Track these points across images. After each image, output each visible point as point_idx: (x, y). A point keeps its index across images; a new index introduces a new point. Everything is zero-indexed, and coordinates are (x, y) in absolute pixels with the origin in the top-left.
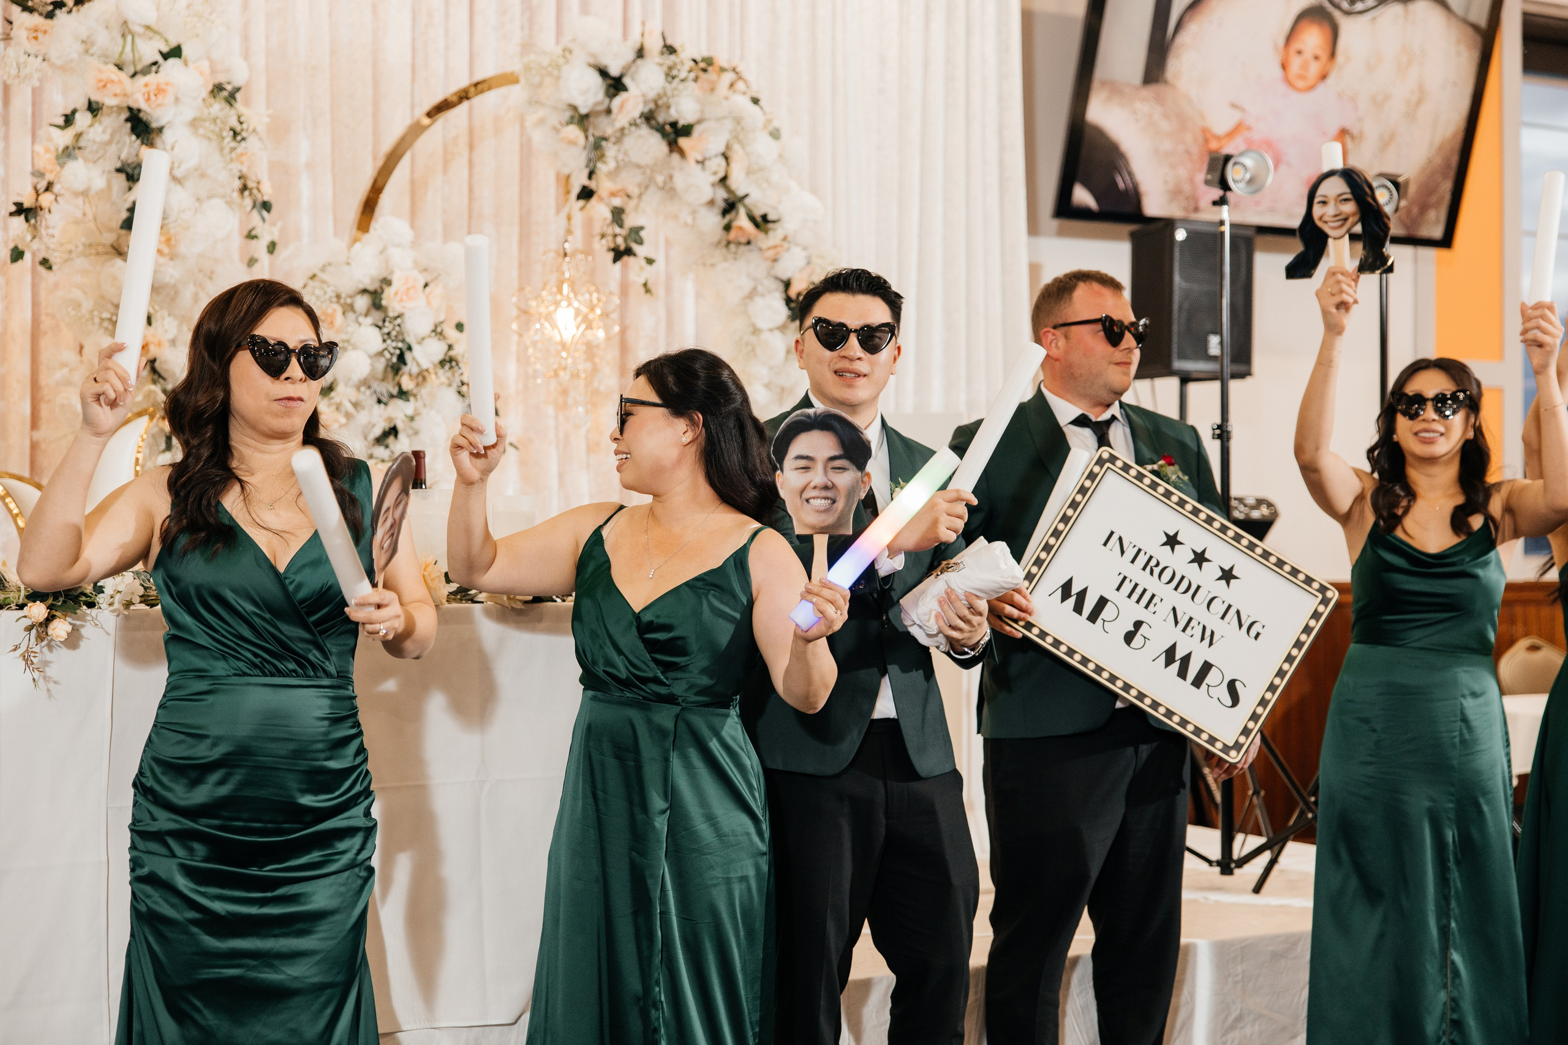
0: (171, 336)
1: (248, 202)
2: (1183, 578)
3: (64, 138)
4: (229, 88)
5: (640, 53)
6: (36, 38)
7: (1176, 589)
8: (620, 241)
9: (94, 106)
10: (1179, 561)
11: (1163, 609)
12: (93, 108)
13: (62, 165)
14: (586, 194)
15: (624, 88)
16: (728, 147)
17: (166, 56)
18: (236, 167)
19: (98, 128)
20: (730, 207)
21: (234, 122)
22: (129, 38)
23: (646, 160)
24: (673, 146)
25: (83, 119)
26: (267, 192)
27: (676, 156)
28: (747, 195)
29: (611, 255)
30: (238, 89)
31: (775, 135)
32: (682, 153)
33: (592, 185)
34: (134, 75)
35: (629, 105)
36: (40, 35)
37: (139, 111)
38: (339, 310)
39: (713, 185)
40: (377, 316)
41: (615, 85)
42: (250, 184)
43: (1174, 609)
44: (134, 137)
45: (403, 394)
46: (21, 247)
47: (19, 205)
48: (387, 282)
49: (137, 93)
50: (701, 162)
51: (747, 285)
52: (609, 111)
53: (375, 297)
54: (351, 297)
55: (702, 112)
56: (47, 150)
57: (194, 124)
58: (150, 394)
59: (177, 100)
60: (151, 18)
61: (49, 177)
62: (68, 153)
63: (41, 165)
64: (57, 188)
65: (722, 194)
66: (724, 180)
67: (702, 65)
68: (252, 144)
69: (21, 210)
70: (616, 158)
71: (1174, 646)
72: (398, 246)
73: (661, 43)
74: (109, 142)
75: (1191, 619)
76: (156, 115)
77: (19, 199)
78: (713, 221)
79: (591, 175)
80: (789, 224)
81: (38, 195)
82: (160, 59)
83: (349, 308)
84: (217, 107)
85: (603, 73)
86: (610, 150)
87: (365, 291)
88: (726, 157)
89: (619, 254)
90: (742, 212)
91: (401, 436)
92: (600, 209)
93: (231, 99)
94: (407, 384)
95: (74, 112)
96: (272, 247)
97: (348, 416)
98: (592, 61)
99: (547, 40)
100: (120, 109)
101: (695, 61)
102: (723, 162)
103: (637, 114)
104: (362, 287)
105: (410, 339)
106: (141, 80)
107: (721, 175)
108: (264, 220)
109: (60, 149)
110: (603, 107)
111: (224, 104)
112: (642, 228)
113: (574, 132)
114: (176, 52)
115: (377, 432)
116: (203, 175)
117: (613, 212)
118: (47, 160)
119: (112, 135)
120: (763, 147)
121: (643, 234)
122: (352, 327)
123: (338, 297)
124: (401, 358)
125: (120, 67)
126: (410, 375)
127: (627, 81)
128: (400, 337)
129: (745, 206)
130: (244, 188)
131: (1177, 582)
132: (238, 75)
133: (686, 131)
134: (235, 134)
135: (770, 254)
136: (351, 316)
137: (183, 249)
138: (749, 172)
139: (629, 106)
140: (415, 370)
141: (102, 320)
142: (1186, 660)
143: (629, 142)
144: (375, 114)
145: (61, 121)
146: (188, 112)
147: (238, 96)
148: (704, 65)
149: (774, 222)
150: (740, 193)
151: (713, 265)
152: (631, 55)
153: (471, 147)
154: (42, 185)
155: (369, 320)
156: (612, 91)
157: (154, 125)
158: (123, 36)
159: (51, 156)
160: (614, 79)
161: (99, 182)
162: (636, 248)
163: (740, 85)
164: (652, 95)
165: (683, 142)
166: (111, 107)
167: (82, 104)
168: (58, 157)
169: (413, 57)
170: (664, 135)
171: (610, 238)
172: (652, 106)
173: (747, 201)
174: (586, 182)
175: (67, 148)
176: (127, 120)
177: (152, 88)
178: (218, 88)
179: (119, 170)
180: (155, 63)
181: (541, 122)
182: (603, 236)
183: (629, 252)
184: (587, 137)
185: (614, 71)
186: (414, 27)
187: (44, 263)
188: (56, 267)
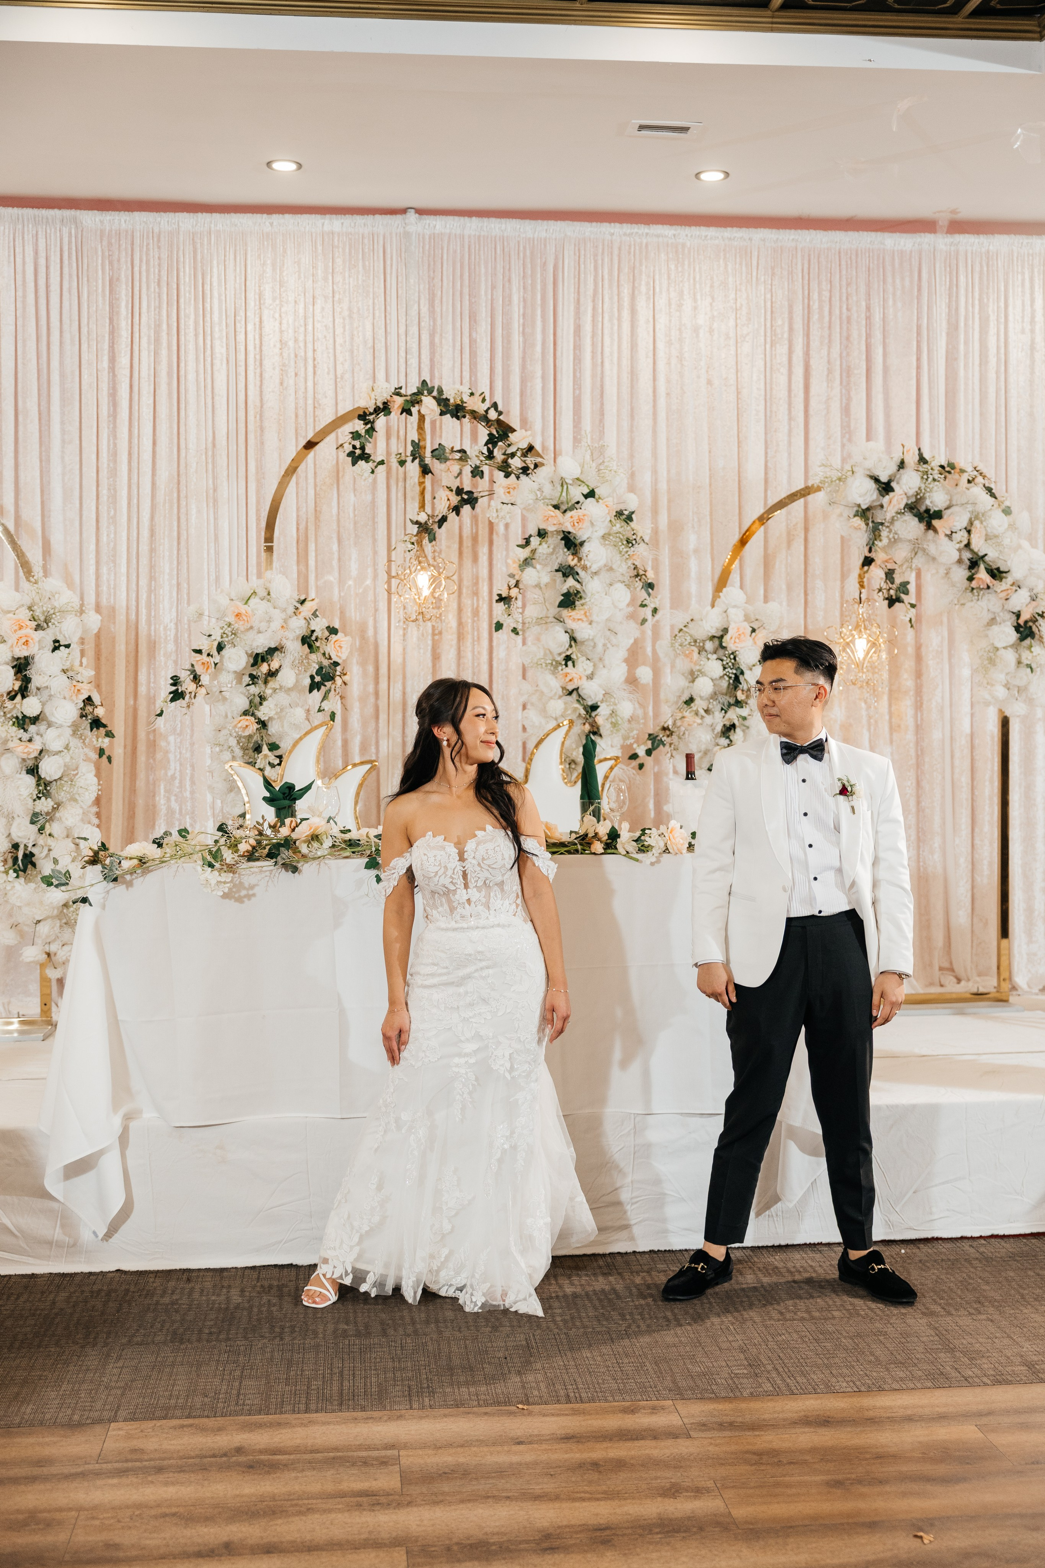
0: (589, 672)
1: (639, 584)
3: (524, 553)
4: (626, 513)
5: (902, 465)
6: (509, 492)
8: (892, 592)
9: (542, 532)
12: (542, 534)
13: (522, 571)
14: (868, 562)
15: (892, 490)
16: (971, 523)
17: (586, 496)
18: (630, 562)
19: (544, 545)
20: (973, 564)
21: (629, 535)
22: (565, 487)
23: (911, 536)
24: (929, 526)
25: (535, 541)
26: (651, 576)
27: (931, 532)
28: (986, 555)
29: (886, 602)
30: (633, 513)
31: (1007, 511)
32: (935, 531)
33: (873, 555)
34: (565, 511)
35: (897, 500)
36: (511, 490)
37: (569, 533)
38: (696, 650)
39: (959, 550)
40: (721, 652)
41: (886, 488)
42: (641, 572)
44: (566, 550)
45: (738, 703)
46: (501, 622)
47: (499, 595)
48: (726, 630)
49: (567, 522)
50: (950, 536)
51: (987, 617)
52: (882, 506)
53: (719, 638)
54: (704, 641)
55: (951, 500)
56: (514, 562)
57: (605, 537)
58: (575, 709)
59: (592, 524)
60: (577, 473)
61: (517, 578)
62: (527, 562)
63: (511, 571)
64: (521, 586)
65: (967, 555)
66: (968, 545)
67: (947, 469)
68: (640, 549)
69: (501, 599)
70: (888, 537)
72: (735, 606)
73: (917, 458)
74: (552, 554)
76: (581, 534)
77: (500, 592)
78: (962, 573)
79: (870, 551)
80: (1017, 572)
81: (510, 589)
82: (582, 499)
83: (702, 650)
84: (619, 525)
85: (876, 480)
86: (884, 533)
87: (713, 638)
88: (969, 532)
89: (892, 602)
90: (982, 567)
91: (738, 730)
92: (876, 573)
93: (629, 518)
94: (740, 696)
95: (530, 536)
96: (655, 611)
97: (702, 717)
98: (868, 473)
99: (837, 462)
100: (558, 532)
101: (942, 467)
102: (966, 534)
103: (902, 506)
104: (710, 635)
105: (743, 667)
106: (569, 514)
107: (965, 542)
108: (649, 595)
109: (522, 560)
110: (878, 503)
111: (624, 524)
112: (908, 583)
113: (858, 522)
114: (591, 494)
115: (719, 728)
116: (611, 569)
117: (886, 574)
118: (514, 568)
119: (554, 549)
120: (997, 521)
121: (908, 586)
122: (704, 661)
123: (695, 641)
124: (737, 679)
125: (556, 507)
126: (743, 690)
127: (893, 484)
128: (735, 664)
129: (984, 562)
130: (637, 576)
132: (631, 503)
133: (938, 515)
134: (628, 541)
135: (1003, 595)
136: (704, 653)
137: (594, 618)
138: (987, 538)
139: (894, 501)
140: (745, 688)
141: (547, 665)
143: (898, 526)
144: (740, 514)
145: (524, 542)
146: (601, 532)
147: (633, 516)
148: (948, 469)
149: (1006, 572)
150: (981, 554)
151: (963, 604)
152: (895, 468)
153: (806, 530)
154: (513, 582)
155: (715, 656)
156: (883, 492)
157: (577, 542)
158: (562, 485)
159: (516, 565)
160: (884, 483)
161: (545, 578)
162: (903, 596)
163: (980, 479)
164: (911, 492)
165: (935, 523)
166: (552, 532)
167: (534, 532)
168: (520, 566)
169: (766, 473)
170: (921, 520)
171: (885, 591)
172: (913, 500)
173: (986, 558)
174: (868, 555)
175: (526, 559)
176: (562, 539)
177: (576, 518)
178: (619, 514)
179: (557, 571)
180: (578, 503)
181: (841, 515)
182: (880, 590)
183: (899, 600)
184: (867, 524)
185: (884, 479)
186: (766, 453)
187: (515, 631)
188: (520, 633)
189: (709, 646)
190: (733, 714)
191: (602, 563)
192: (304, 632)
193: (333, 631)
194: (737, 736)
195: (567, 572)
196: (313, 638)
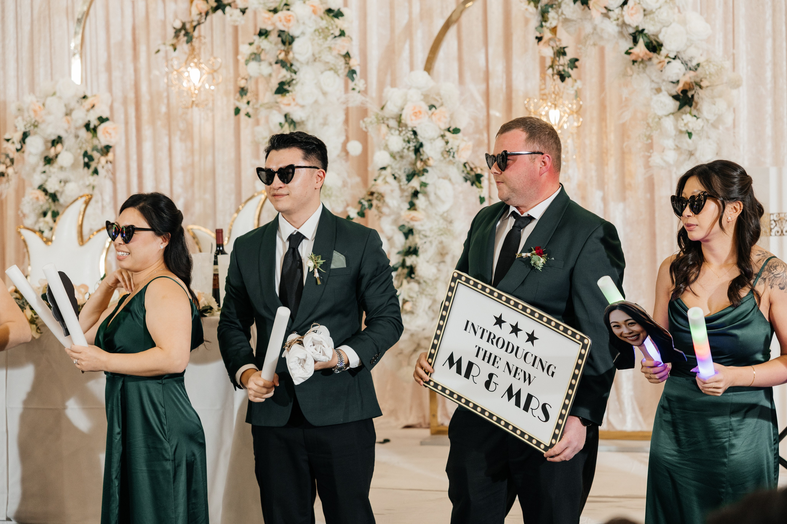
1: (346, 72)
2: (509, 343)
3: (251, 50)
4: (335, 11)
7: (506, 351)
8: (561, 68)
9: (264, 31)
10: (504, 332)
11: (502, 364)
12: (263, 33)
14: (540, 41)
19: (266, 42)
20: (635, 38)
24: (585, 6)
25: (257, 39)
27: (587, 11)
28: (644, 29)
29: (558, 77)
32: (590, 9)
33: (543, 34)
34: (277, 13)
37: (283, 31)
39: (618, 27)
40: (403, 128)
43: (507, 364)
44: (281, 46)
46: (239, 108)
48: (402, 110)
49: (277, 22)
50: (605, 14)
57: (315, 32)
62: (251, 57)
70: (556, 18)
71: (511, 386)
72: (415, 88)
74: (272, 50)
75: (517, 368)
76: (292, 31)
78: (623, 47)
83: (389, 127)
84: (325, 22)
86: (552, 14)
87: (393, 117)
88: (622, 9)
89: (562, 77)
90: (641, 40)
91: (420, 197)
93: (336, 15)
94: (422, 166)
100: (274, 31)
102: (622, 12)
105: (423, 140)
106: (280, 15)
107: (621, 19)
108: (353, 80)
109: (248, 55)
111: (333, 19)
112: (578, 58)
113: (530, 6)
117: (557, 52)
119: (274, 45)
121: (577, 62)
122: (389, 136)
124: (418, 151)
125: (272, 10)
126: (422, 161)
128: (416, 139)
129: (644, 36)
131: (506, 346)
135: (660, 67)
138: (645, 14)
140: (425, 159)
142: (518, 394)
145: (252, 41)
146: (311, 28)
149: (662, 45)
150: (640, 29)
155: (397, 132)
157: (291, 38)
162: (570, 71)
166: (270, 31)
167: (258, 31)
171: (556, 67)
173: (645, 32)
174: (539, 34)
175: (254, 55)
176: (279, 37)
177: (283, 19)
178: (328, 12)
180: (287, 5)
182: (550, 67)
183: (568, 75)
184: (537, 7)
187: (248, 115)
188: (252, 116)
189: (393, 123)
190: (415, 183)
191: (309, 54)
192: (86, 121)
193: (102, 120)
194: (421, 201)
195: (284, 64)
196: (92, 126)
